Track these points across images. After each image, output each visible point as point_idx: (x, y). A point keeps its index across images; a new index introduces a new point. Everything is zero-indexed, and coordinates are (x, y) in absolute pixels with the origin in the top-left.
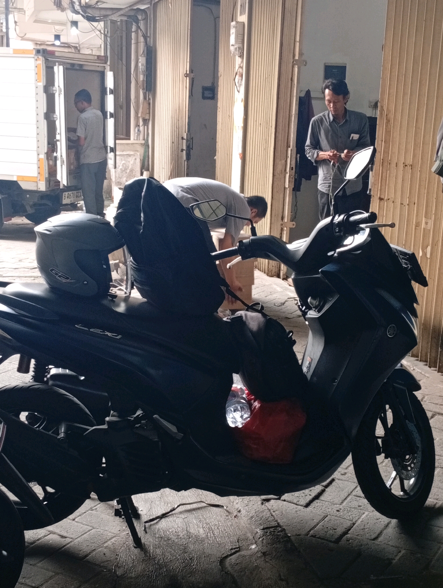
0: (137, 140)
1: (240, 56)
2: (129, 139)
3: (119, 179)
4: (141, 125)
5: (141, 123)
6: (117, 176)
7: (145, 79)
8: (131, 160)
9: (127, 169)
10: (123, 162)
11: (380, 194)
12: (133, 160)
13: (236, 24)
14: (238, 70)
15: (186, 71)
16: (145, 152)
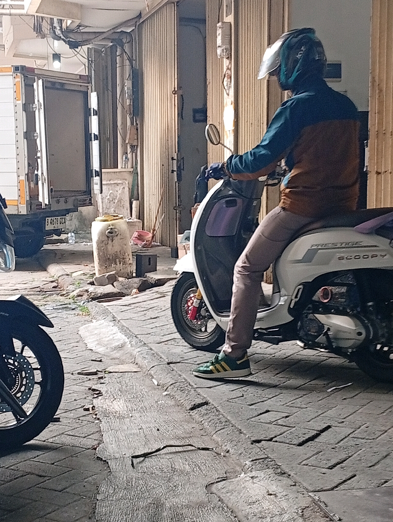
0: (125, 168)
1: (228, 58)
2: (117, 168)
3: (107, 210)
4: (129, 152)
5: (129, 150)
6: (105, 207)
7: (132, 103)
8: (119, 189)
9: (114, 199)
10: (111, 191)
11: (377, 168)
12: (121, 189)
13: (222, 25)
14: (226, 72)
15: (175, 88)
16: (134, 180)
